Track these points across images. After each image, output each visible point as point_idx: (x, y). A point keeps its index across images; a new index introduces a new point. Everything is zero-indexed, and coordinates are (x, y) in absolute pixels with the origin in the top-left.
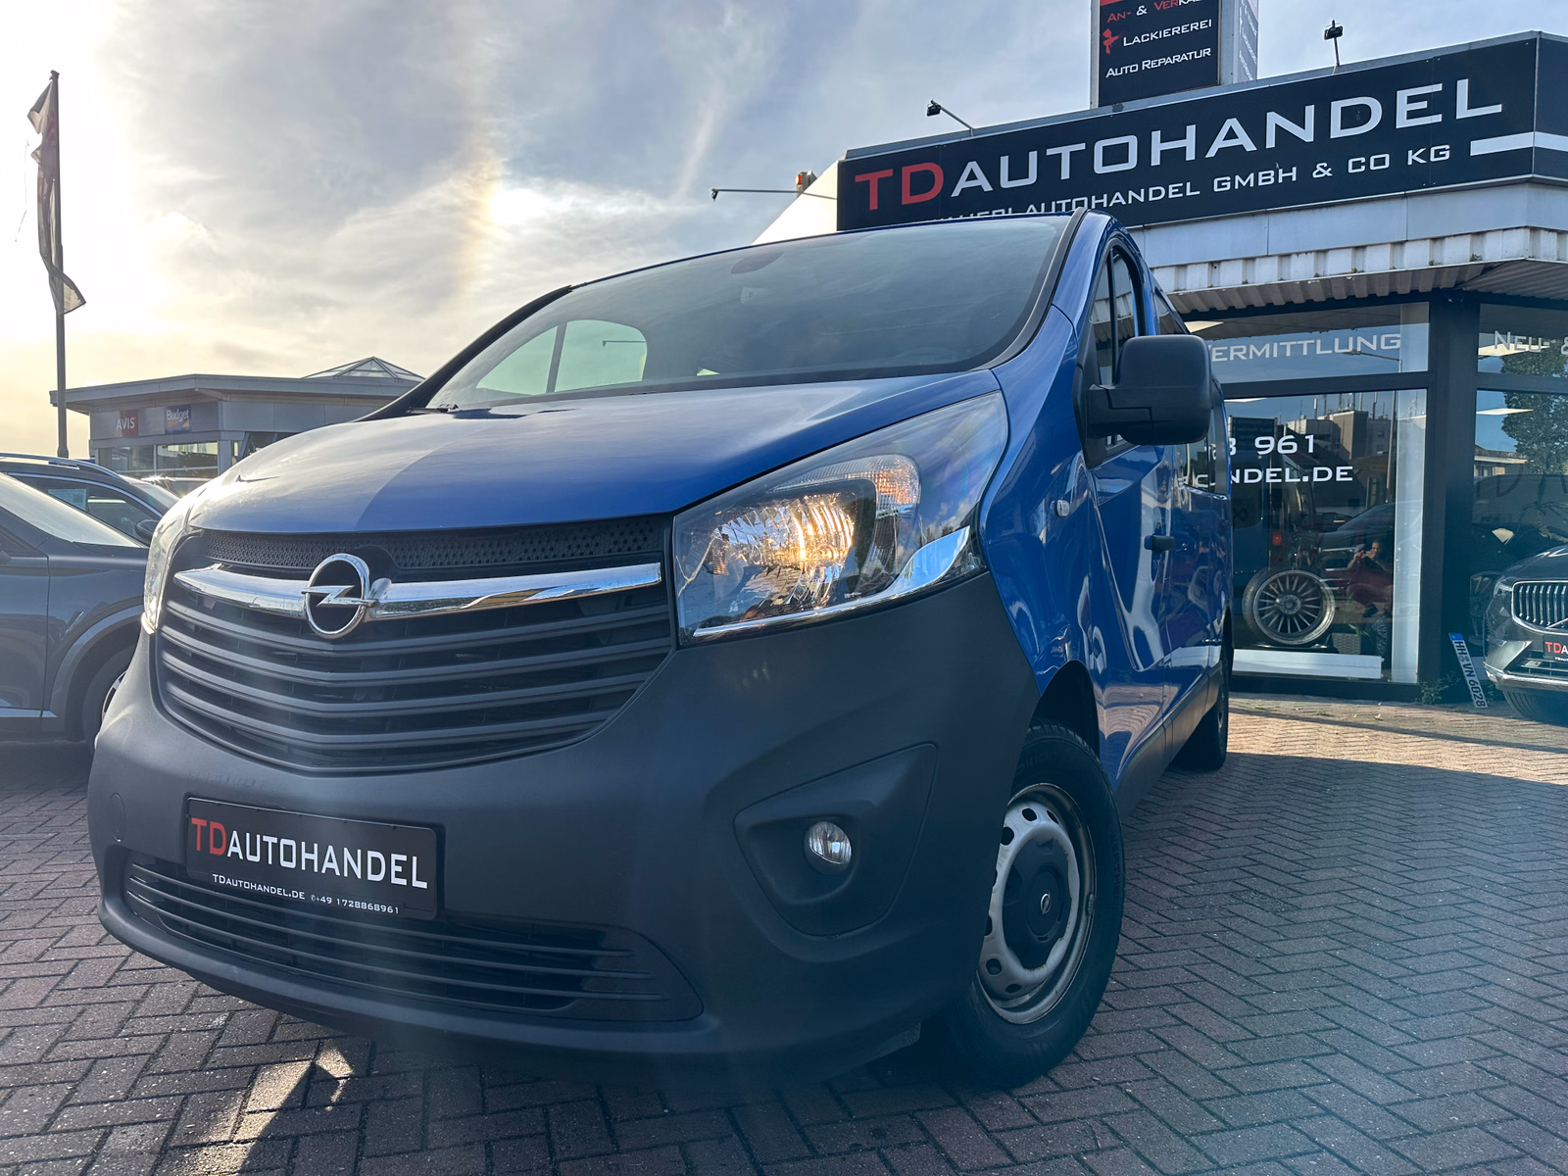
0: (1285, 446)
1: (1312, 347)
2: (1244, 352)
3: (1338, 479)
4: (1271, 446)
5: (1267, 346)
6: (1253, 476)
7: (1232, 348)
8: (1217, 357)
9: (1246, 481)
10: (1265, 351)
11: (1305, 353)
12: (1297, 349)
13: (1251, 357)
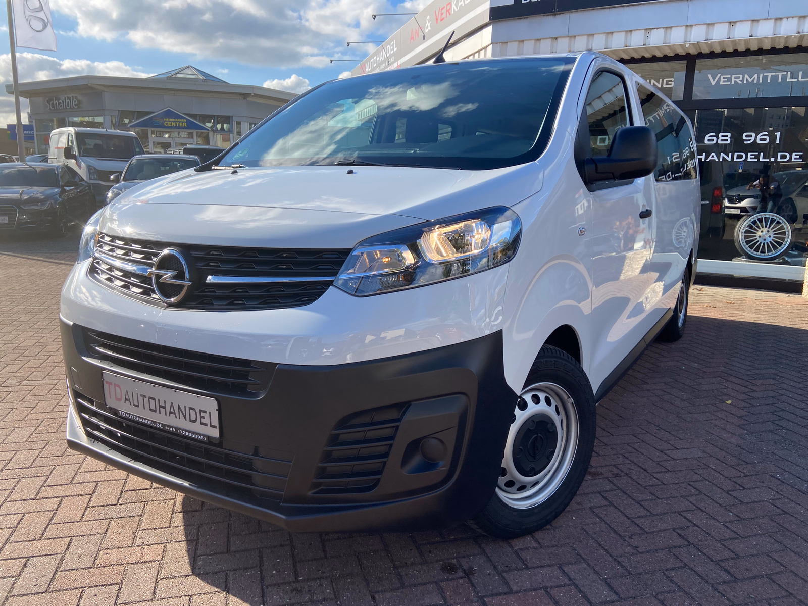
0: (762, 138)
1: (784, 77)
2: (741, 79)
3: (793, 160)
4: (753, 139)
5: (756, 76)
6: (739, 157)
7: (734, 76)
8: (723, 82)
9: (735, 159)
10: (754, 78)
11: (780, 81)
12: (774, 78)
13: (745, 82)
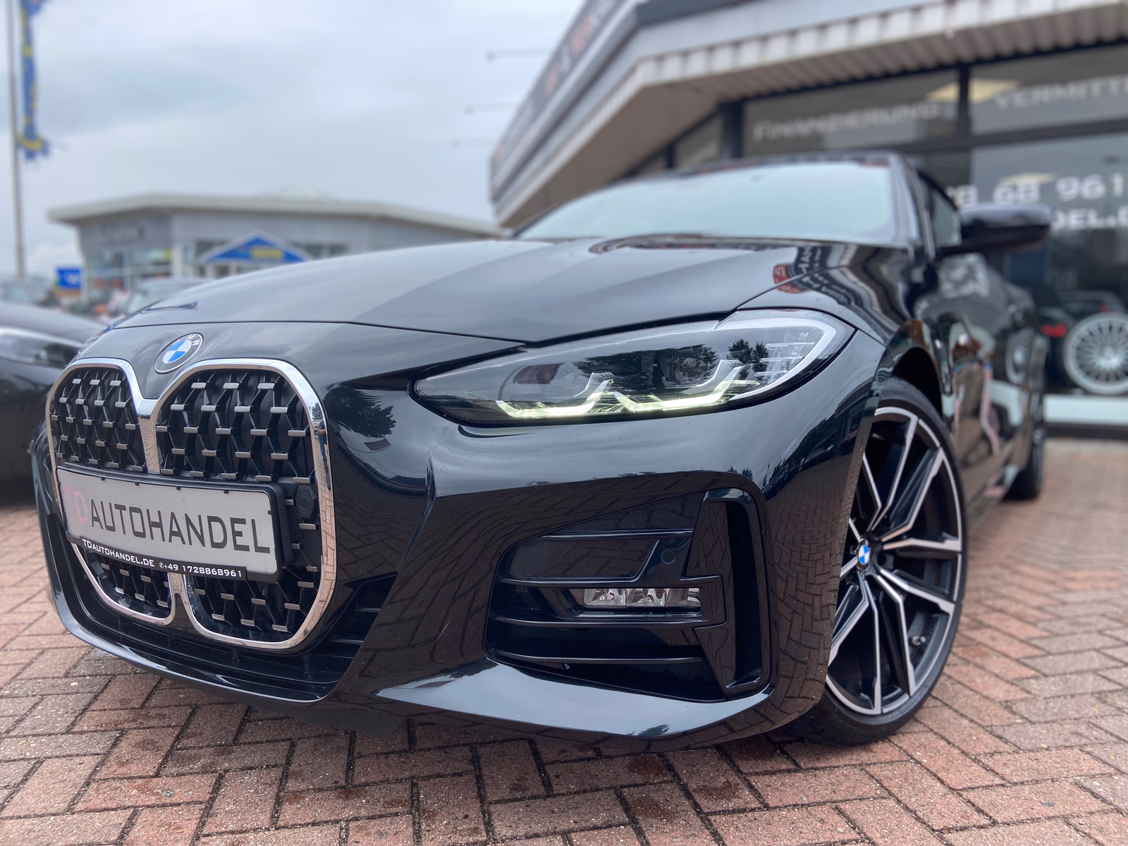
0: (1092, 188)
1: (1122, 88)
4: (1075, 188)
